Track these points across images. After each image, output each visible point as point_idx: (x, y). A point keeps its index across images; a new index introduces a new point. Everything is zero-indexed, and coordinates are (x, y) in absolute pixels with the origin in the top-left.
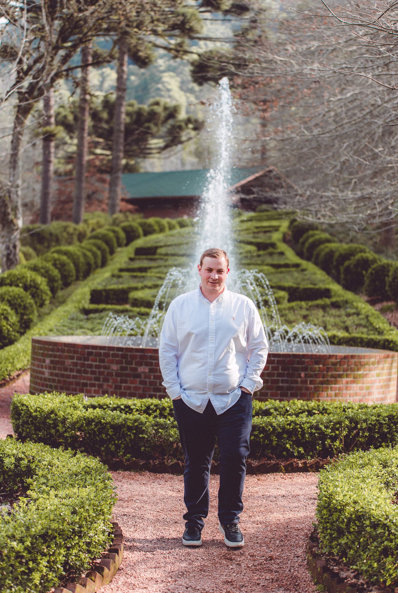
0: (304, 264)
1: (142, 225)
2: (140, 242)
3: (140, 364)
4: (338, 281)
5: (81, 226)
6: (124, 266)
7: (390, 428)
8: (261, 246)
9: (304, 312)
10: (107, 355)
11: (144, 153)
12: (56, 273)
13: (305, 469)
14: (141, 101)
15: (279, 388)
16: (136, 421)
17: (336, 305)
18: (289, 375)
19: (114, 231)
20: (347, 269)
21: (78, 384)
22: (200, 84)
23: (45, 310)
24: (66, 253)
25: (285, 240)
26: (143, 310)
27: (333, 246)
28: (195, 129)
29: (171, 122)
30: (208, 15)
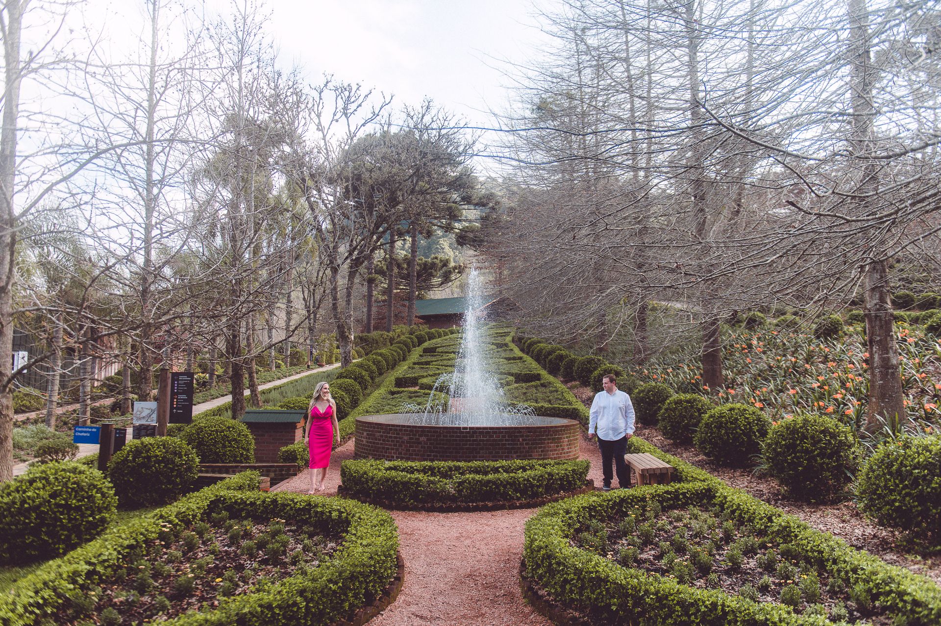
0: (524, 356)
1: (428, 333)
2: (426, 345)
3: (421, 436)
4: (545, 368)
5: (391, 334)
6: (416, 361)
7: (573, 477)
8: (499, 346)
9: (524, 391)
10: (401, 430)
11: (429, 288)
12: (374, 368)
13: (521, 507)
14: (427, 257)
15: (506, 448)
16: (416, 479)
17: (543, 385)
18: (512, 440)
19: (410, 338)
20: (550, 361)
21: (383, 448)
22: (462, 245)
23: (368, 391)
24: (381, 355)
25: (513, 341)
26: (427, 391)
27: (542, 345)
28: (459, 272)
29: (444, 269)
30: (466, 207)
